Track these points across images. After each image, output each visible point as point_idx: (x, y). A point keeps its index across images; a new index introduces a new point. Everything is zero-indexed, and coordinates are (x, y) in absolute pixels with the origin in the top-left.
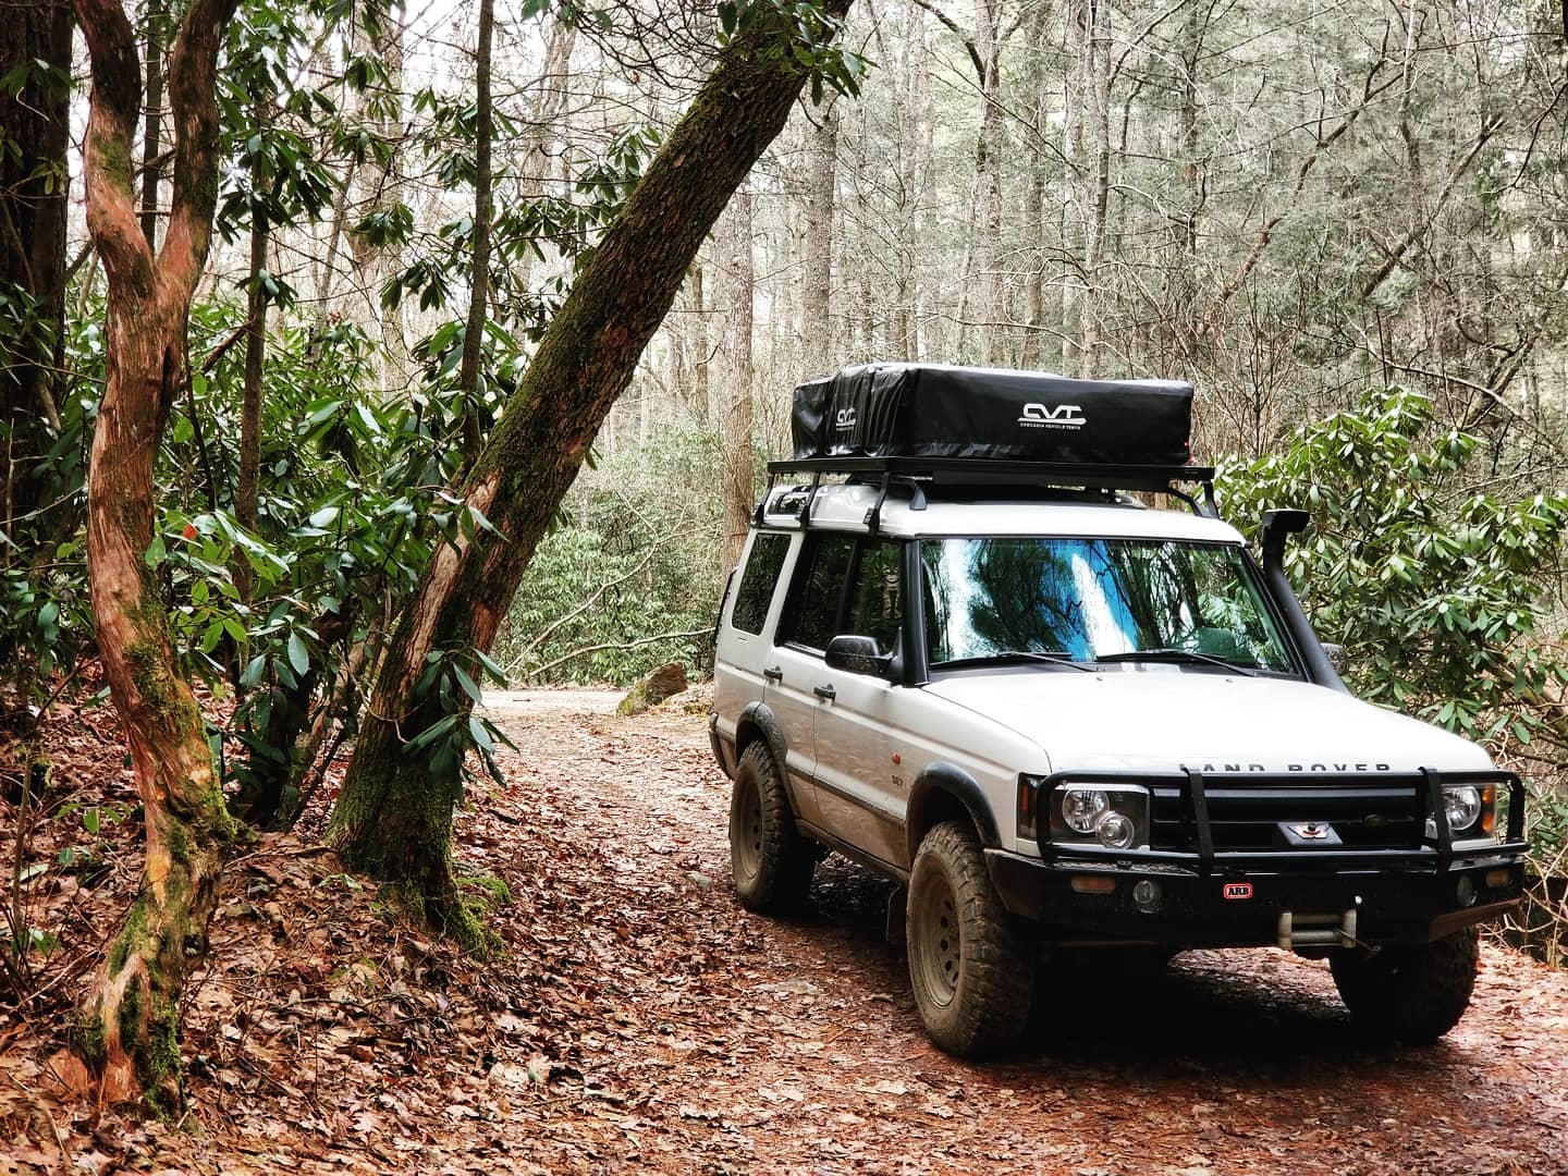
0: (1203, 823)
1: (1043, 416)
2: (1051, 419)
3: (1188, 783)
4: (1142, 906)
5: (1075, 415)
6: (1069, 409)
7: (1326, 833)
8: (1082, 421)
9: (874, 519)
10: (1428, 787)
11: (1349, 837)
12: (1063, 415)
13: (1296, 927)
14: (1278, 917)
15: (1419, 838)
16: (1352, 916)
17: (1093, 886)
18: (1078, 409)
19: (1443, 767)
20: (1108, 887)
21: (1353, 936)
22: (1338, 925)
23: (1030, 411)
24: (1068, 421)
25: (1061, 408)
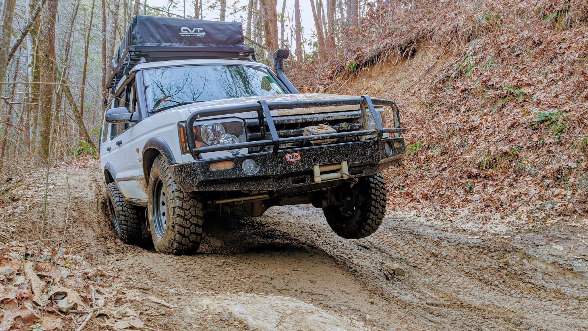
1: (189, 32)
2: (192, 32)
4: (247, 173)
5: (201, 31)
6: (199, 29)
8: (204, 34)
12: (196, 31)
13: (322, 173)
14: (313, 168)
16: (346, 164)
17: (222, 166)
18: (202, 29)
20: (229, 165)
21: (347, 173)
22: (340, 170)
23: (184, 30)
24: (199, 33)
25: (195, 29)
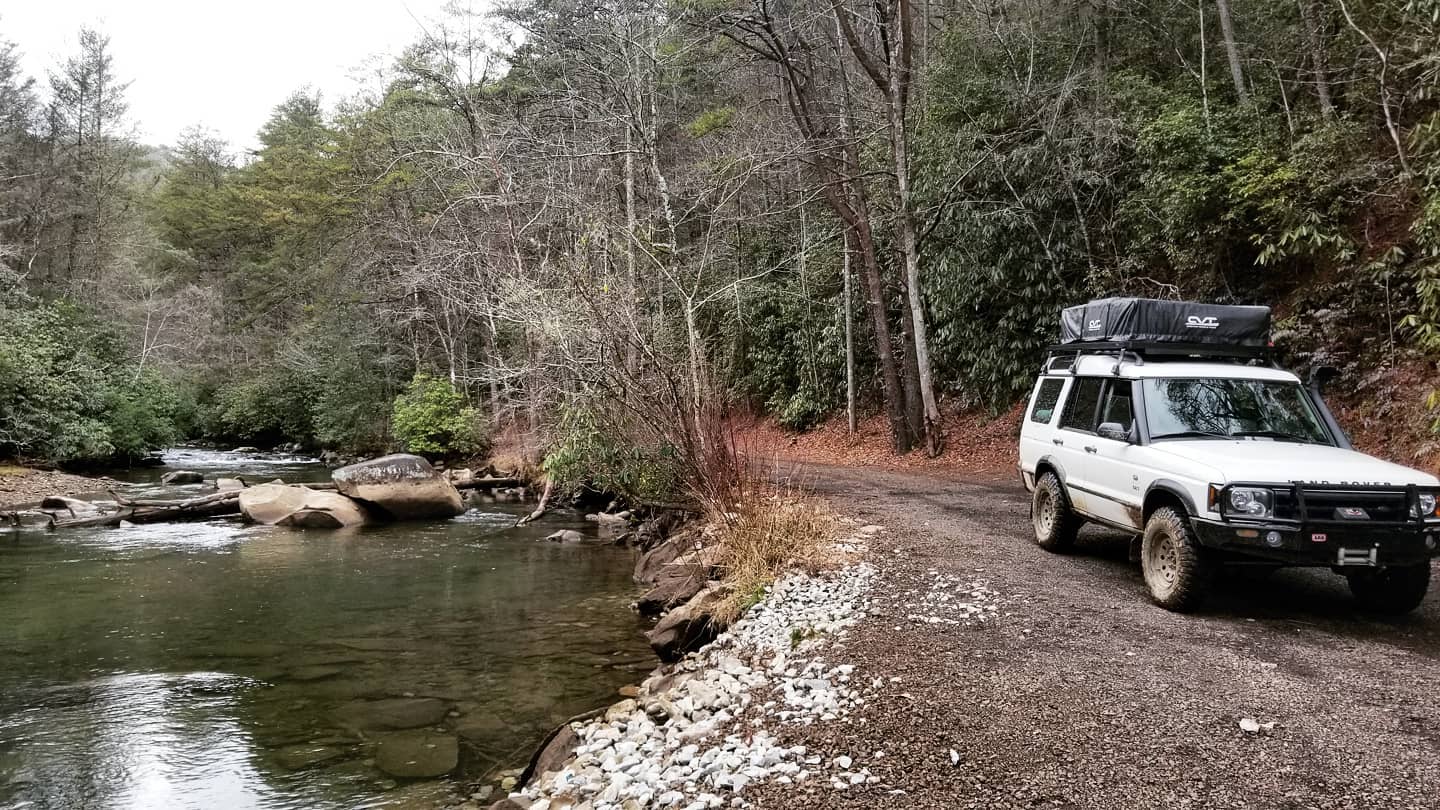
0: (1302, 506)
1: (1198, 322)
2: (1202, 323)
3: (1296, 488)
4: (1271, 544)
5: (1214, 322)
6: (1211, 319)
7: (1360, 513)
8: (1218, 325)
9: (1117, 371)
10: (1412, 492)
11: (1373, 515)
12: (1207, 322)
13: (1347, 556)
14: (1337, 550)
15: (1407, 516)
16: (1374, 552)
17: (1247, 534)
18: (1215, 319)
19: (1419, 484)
20: (1255, 534)
21: (1375, 561)
22: (1368, 556)
23: (1191, 320)
24: (1210, 324)
25: (1206, 319)
